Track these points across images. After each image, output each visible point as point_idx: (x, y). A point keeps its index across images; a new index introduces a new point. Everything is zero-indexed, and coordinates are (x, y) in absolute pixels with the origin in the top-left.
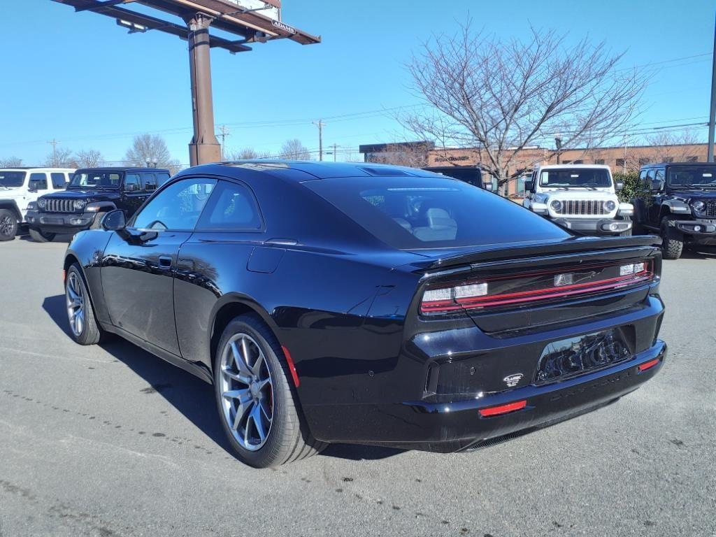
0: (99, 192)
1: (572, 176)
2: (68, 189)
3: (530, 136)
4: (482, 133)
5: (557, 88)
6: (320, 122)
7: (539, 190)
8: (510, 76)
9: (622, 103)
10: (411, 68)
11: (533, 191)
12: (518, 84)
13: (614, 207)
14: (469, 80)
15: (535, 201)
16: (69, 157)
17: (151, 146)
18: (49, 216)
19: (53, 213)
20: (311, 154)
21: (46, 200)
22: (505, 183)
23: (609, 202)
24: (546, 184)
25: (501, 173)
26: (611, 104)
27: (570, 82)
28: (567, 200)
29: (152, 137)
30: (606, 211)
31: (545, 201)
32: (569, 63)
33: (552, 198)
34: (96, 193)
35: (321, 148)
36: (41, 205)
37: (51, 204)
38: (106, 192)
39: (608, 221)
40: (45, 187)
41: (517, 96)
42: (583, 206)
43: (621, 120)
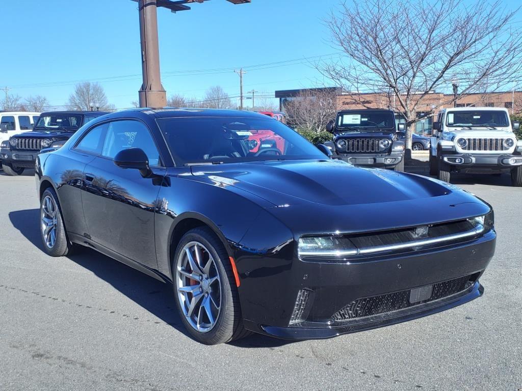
0: (61, 133)
1: (475, 117)
2: (34, 130)
3: (435, 82)
4: (393, 81)
5: (459, 41)
6: (241, 71)
7: (446, 129)
8: (416, 31)
9: (516, 53)
10: (330, 24)
11: (440, 130)
12: (424, 37)
13: (512, 143)
14: (381, 34)
15: (442, 139)
16: (19, 102)
17: (91, 92)
18: (20, 153)
19: (23, 150)
20: (231, 99)
21: (17, 139)
22: (413, 124)
23: (508, 140)
24: (452, 124)
25: (409, 114)
26: (507, 55)
27: (470, 35)
28: (472, 138)
29: (91, 84)
30: (505, 147)
31: (452, 139)
32: (469, 19)
33: (458, 137)
34: (59, 133)
35: (241, 94)
36: (13, 144)
37: (21, 142)
38: (68, 132)
39: (508, 156)
40: (13, 128)
41: (423, 49)
42: (485, 143)
43: (515, 68)
